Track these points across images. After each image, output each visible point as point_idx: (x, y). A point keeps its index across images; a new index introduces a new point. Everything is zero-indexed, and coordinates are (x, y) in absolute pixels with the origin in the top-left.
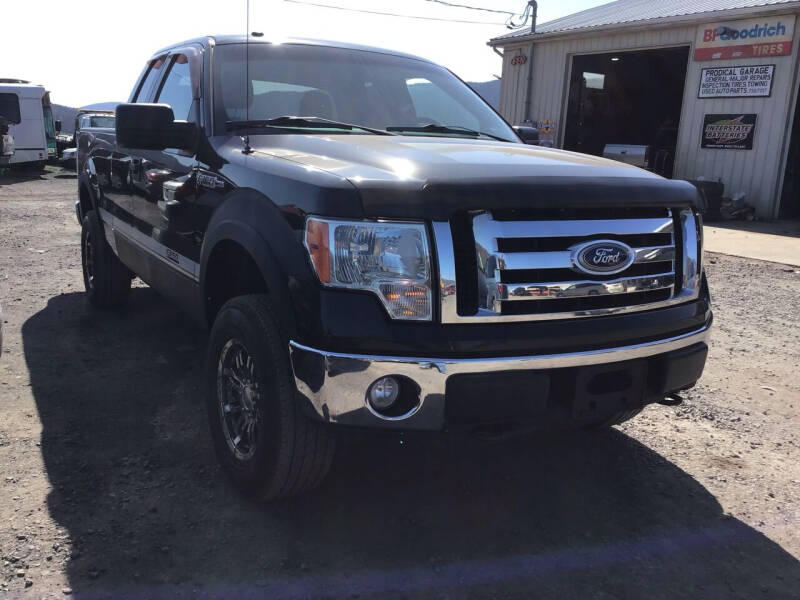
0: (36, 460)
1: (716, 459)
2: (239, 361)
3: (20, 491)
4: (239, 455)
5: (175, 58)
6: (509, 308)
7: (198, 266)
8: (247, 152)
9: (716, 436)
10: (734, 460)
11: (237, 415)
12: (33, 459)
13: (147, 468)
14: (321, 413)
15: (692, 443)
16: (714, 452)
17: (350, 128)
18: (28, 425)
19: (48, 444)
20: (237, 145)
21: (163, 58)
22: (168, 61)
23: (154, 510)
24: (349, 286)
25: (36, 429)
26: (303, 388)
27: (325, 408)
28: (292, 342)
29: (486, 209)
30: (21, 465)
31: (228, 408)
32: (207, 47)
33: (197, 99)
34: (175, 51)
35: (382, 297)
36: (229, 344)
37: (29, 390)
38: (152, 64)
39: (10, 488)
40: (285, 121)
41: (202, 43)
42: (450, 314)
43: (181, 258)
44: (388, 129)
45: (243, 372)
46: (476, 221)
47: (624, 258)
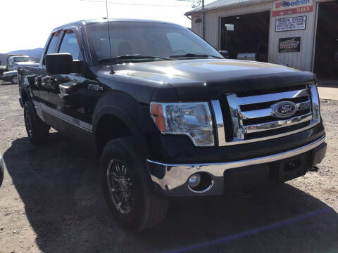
0: (25, 221)
1: (325, 190)
2: (118, 168)
3: (21, 237)
4: (122, 212)
5: (65, 31)
6: (248, 136)
7: (91, 126)
8: (113, 73)
9: (322, 179)
10: (333, 190)
11: (118, 193)
12: (23, 221)
13: (78, 220)
14: (164, 188)
15: (313, 183)
16: (323, 187)
17: (154, 58)
18: (17, 204)
19: (29, 212)
20: (107, 70)
21: (59, 32)
22: (62, 33)
23: (87, 241)
24: (174, 133)
25: (21, 206)
26: (154, 179)
27: (166, 187)
28: (148, 160)
29: (232, 92)
30: (19, 224)
31: (113, 190)
32: (83, 26)
33: (82, 50)
34: (65, 28)
35: (191, 137)
36: (112, 161)
37: (13, 186)
38: (53, 35)
39: (16, 236)
40: (125, 57)
41: (79, 24)
42: (222, 142)
43: (81, 122)
44: (171, 57)
45: (120, 174)
46: (228, 97)
47: (293, 108)
